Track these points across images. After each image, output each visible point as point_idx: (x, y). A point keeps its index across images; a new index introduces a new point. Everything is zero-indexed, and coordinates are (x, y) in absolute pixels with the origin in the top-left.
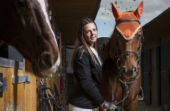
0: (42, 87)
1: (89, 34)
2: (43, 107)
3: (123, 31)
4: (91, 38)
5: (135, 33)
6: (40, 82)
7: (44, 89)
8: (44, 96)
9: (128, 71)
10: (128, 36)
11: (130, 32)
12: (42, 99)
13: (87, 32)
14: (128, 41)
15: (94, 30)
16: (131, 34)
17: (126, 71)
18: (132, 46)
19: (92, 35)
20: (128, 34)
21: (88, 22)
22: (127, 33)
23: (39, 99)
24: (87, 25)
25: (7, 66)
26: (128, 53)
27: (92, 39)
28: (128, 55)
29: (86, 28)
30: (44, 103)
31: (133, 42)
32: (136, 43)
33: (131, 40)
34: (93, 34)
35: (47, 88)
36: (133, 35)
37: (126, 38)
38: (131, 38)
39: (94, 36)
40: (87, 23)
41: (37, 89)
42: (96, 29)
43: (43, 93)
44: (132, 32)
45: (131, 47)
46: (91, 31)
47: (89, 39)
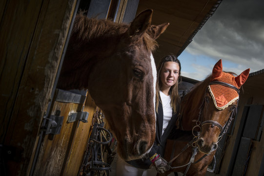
0: (98, 126)
1: (167, 74)
2: (92, 151)
3: (217, 95)
4: (167, 80)
5: (230, 103)
6: (97, 120)
7: (100, 129)
8: (97, 137)
9: (205, 146)
10: (220, 104)
11: (224, 100)
12: (94, 141)
13: (166, 71)
14: (218, 110)
15: (175, 72)
16: (225, 103)
17: (203, 145)
18: (221, 118)
19: (170, 76)
20: (221, 102)
21: (172, 59)
22: (220, 100)
23: (90, 140)
24: (169, 63)
25: (67, 101)
26: (213, 125)
27: (168, 82)
28: (212, 127)
29: (167, 65)
30: (95, 147)
31: (222, 113)
32: (226, 115)
33: (222, 110)
34: (172, 75)
35: (103, 129)
36: (227, 106)
37: (216, 105)
38: (224, 107)
39: (172, 79)
40: (170, 60)
41: (91, 127)
42: (178, 72)
43: (96, 134)
44: (227, 102)
45: (218, 118)
46: (170, 71)
47: (164, 80)
